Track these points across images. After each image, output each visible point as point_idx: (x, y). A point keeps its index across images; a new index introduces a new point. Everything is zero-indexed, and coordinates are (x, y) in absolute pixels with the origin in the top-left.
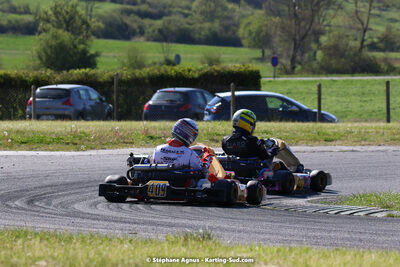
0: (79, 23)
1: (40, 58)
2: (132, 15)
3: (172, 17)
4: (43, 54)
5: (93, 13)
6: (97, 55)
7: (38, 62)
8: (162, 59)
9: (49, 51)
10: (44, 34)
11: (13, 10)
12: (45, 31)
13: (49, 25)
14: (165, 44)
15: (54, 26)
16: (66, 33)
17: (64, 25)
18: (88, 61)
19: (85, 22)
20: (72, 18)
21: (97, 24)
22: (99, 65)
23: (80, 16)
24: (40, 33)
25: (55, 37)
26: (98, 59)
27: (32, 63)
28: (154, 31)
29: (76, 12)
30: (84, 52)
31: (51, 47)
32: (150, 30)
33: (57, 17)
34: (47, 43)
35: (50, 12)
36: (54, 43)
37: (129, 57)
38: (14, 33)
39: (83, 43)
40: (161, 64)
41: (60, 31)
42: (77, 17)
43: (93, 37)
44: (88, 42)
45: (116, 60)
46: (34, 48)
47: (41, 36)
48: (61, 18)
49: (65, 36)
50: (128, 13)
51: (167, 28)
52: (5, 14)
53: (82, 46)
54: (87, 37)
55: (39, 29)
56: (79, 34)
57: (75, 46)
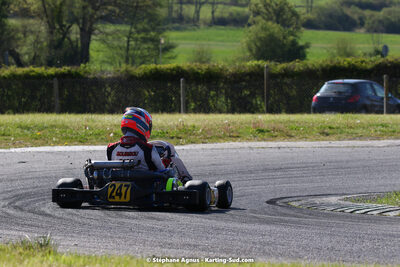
0: (289, 15)
1: (250, 50)
2: (353, 6)
3: (393, 8)
4: (253, 45)
5: (314, 5)
6: (307, 46)
7: (248, 54)
8: (372, 50)
9: (258, 44)
10: (254, 26)
11: (235, 3)
12: (254, 22)
13: (259, 18)
14: (375, 35)
15: (264, 18)
16: (275, 25)
17: (274, 18)
18: (298, 52)
19: (295, 14)
20: (282, 10)
21: (306, 16)
22: (308, 56)
23: (289, 8)
24: (249, 25)
25: (264, 29)
26: (308, 50)
27: (241, 55)
28: (373, 22)
29: (285, 4)
30: (294, 43)
31: (260, 39)
32: (370, 22)
33: (267, 10)
34: (256, 34)
35: (260, 5)
36: (262, 35)
37: (339, 48)
38: (235, 25)
39: (292, 35)
40: (371, 55)
41: (270, 23)
42: (287, 9)
43: (303, 29)
44: (298, 34)
45: (325, 51)
46: (244, 40)
47: (251, 28)
48: (270, 10)
49: (275, 28)
50: (349, 4)
51: (388, 19)
52: (227, 7)
53: (291, 38)
54: (298, 28)
55: (249, 21)
56: (288, 26)
57: (284, 38)
